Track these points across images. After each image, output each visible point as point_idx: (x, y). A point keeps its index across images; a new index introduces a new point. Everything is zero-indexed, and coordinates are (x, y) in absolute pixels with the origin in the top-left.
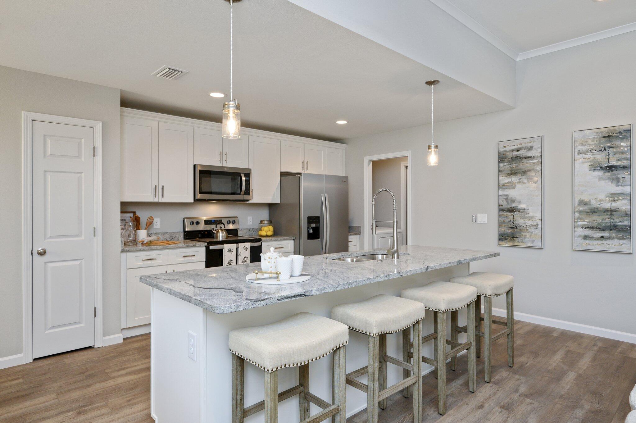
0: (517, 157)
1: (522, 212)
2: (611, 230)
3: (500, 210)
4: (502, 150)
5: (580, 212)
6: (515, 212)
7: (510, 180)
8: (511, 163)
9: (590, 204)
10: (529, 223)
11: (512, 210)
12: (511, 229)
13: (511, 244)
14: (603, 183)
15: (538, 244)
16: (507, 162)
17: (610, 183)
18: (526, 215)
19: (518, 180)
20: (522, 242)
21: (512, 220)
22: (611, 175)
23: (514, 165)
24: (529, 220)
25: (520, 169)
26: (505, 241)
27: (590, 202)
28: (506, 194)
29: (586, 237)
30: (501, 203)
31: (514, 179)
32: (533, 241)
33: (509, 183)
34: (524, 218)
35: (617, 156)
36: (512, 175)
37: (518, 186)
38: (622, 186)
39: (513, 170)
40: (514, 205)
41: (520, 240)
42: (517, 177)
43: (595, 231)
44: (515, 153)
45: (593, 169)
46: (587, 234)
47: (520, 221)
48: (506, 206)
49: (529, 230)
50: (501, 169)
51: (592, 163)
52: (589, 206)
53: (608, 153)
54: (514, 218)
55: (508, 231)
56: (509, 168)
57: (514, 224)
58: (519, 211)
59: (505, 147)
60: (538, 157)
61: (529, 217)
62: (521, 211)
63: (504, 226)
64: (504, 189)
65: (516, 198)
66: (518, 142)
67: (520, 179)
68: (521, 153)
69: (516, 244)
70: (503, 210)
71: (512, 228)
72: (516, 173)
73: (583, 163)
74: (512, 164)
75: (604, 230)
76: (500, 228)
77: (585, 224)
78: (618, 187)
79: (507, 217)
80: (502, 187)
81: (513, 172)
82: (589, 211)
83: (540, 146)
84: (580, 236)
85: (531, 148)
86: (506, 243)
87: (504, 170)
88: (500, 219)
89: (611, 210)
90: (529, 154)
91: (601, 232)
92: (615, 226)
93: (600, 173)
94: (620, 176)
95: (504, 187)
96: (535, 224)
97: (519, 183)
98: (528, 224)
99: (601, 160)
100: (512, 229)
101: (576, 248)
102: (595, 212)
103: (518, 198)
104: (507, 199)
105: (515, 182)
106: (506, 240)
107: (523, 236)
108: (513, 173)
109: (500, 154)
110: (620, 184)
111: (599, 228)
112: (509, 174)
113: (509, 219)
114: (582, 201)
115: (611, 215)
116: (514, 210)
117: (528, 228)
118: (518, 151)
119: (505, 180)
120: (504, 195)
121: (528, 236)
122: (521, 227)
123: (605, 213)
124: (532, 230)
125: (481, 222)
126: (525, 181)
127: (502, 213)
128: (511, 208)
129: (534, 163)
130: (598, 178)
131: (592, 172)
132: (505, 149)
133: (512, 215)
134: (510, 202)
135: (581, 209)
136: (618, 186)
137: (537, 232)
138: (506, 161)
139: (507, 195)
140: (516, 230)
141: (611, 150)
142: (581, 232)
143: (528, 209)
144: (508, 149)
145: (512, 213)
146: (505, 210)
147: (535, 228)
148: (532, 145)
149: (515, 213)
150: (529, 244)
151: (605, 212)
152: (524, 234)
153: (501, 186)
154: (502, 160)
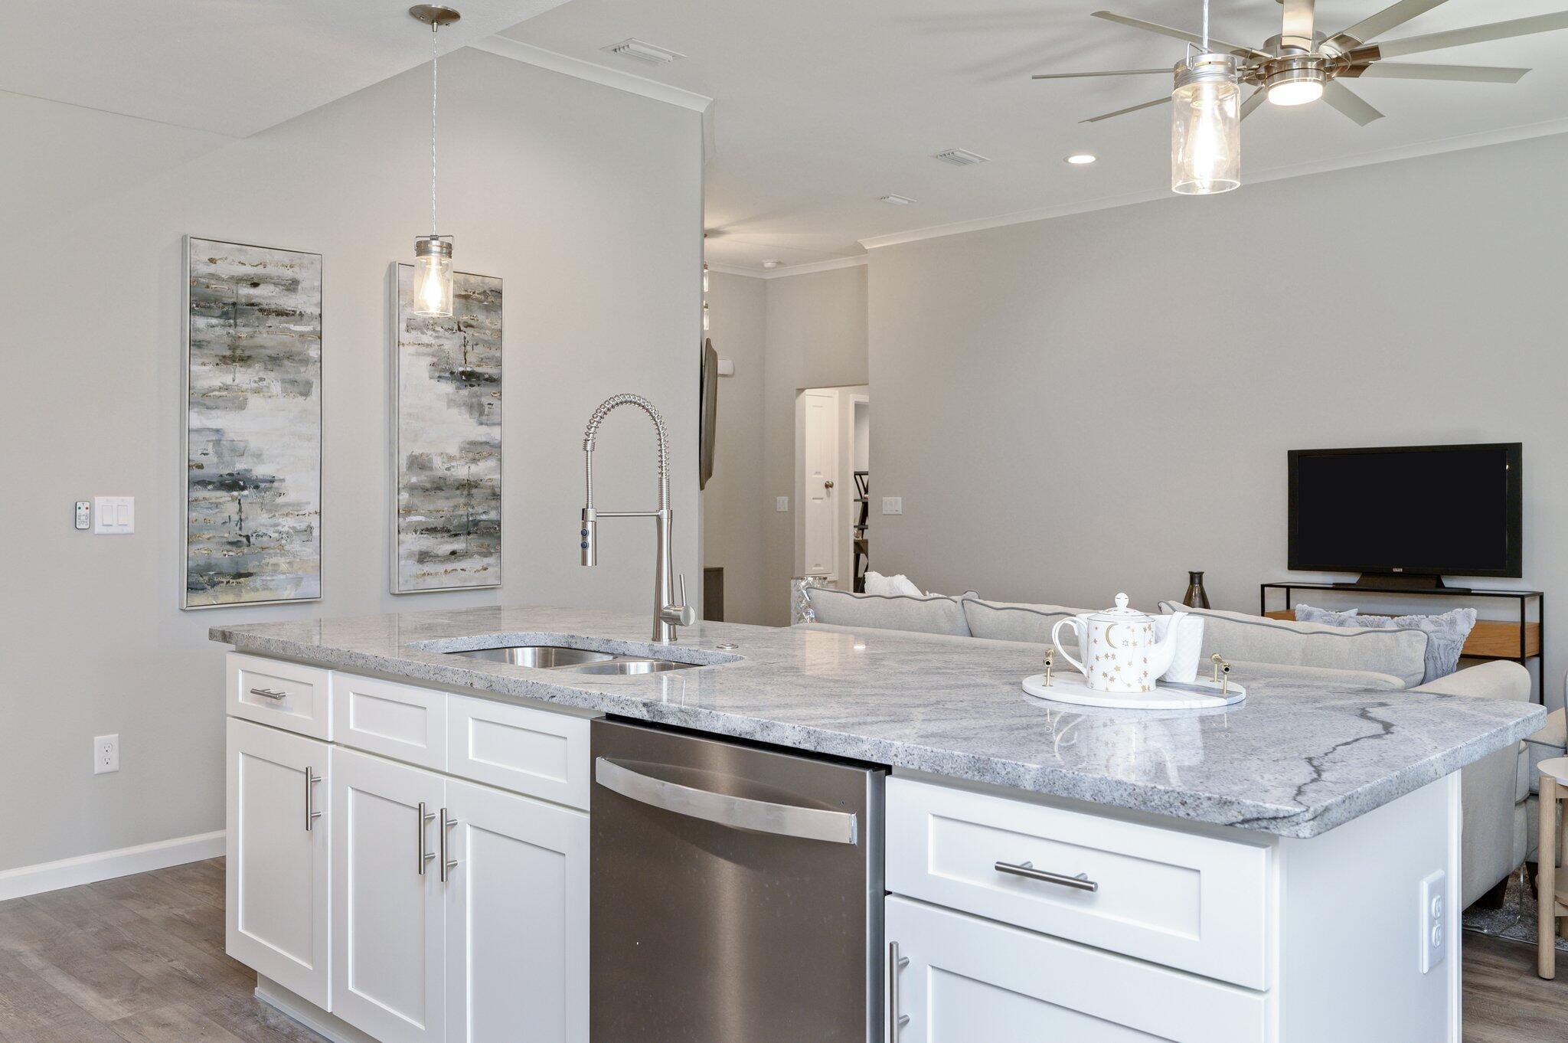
0: (252, 305)
1: (266, 490)
2: (469, 533)
3: (195, 483)
4: (205, 269)
5: (412, 489)
6: (243, 488)
7: (228, 379)
8: (232, 321)
9: (431, 469)
10: (287, 523)
11: (233, 483)
12: (229, 547)
13: (231, 598)
14: (455, 411)
15: (310, 588)
16: (220, 317)
17: (467, 416)
18: (280, 500)
19: (255, 382)
20: (266, 588)
21: (236, 518)
22: (471, 396)
23: (243, 332)
24: (287, 515)
25: (262, 347)
26: (211, 591)
27: (430, 461)
28: (214, 427)
29: (424, 557)
30: (197, 458)
31: (243, 377)
32: (298, 582)
33: (226, 388)
34: (273, 509)
35: (480, 350)
36: (234, 361)
37: (254, 401)
38: (487, 424)
39: (238, 347)
40: (240, 466)
41: (257, 582)
42: (249, 371)
43: (439, 539)
44: (246, 291)
45: (437, 374)
46: (424, 548)
47: (258, 520)
48: (214, 468)
49: (287, 548)
50: (200, 337)
51: (435, 360)
52: (428, 473)
53: (465, 338)
54: (240, 510)
55: (221, 556)
56: (228, 340)
57: (240, 529)
58: (257, 487)
59: (212, 261)
60: (312, 317)
61: (286, 505)
62: (262, 485)
63: (209, 539)
64: (208, 408)
65: (246, 441)
66: (255, 254)
67: (261, 379)
68: (264, 294)
69: (247, 596)
70: (204, 483)
71: (236, 544)
72: (249, 357)
73: (418, 354)
74: (236, 325)
75: (456, 535)
76: (193, 548)
77: (420, 522)
78: (480, 427)
79: (217, 505)
80: (199, 399)
81: (238, 352)
82: (428, 485)
83: (317, 284)
84: (410, 555)
85: (292, 286)
86: (216, 597)
87: (209, 342)
88: (194, 515)
89: (469, 484)
90: (289, 302)
91: (452, 539)
92: (476, 523)
93: (448, 388)
94: (485, 400)
95: (208, 402)
96: (303, 526)
97: (257, 391)
98: (286, 529)
99: (452, 355)
100: (234, 548)
101: (404, 588)
102: (439, 488)
103: (254, 444)
104: (217, 443)
105: (245, 386)
106: (213, 587)
107: (270, 567)
108: (237, 357)
109: (194, 282)
110: (484, 418)
111: (448, 531)
112: (224, 357)
113: (226, 515)
114: (416, 457)
115: (470, 495)
116: (242, 483)
117: (283, 542)
118: (255, 285)
119: (211, 377)
120: (209, 429)
121: (284, 567)
122: (265, 539)
123: (458, 492)
124: (295, 546)
125: (110, 530)
126: (276, 388)
127: (201, 493)
128: (231, 475)
129: (302, 335)
130: (446, 400)
131: (434, 382)
132: (212, 269)
133: (233, 499)
134: (227, 457)
135: (414, 480)
136: (481, 424)
137: (309, 551)
138: (218, 312)
139: (218, 431)
140: (246, 550)
141: (470, 331)
142: (415, 543)
143: (283, 480)
144: (224, 269)
145: (235, 493)
146: (210, 483)
147: (305, 538)
148: (296, 276)
149: (245, 492)
150: (288, 593)
151: (458, 489)
152: (273, 560)
153: (196, 397)
154: (202, 304)
